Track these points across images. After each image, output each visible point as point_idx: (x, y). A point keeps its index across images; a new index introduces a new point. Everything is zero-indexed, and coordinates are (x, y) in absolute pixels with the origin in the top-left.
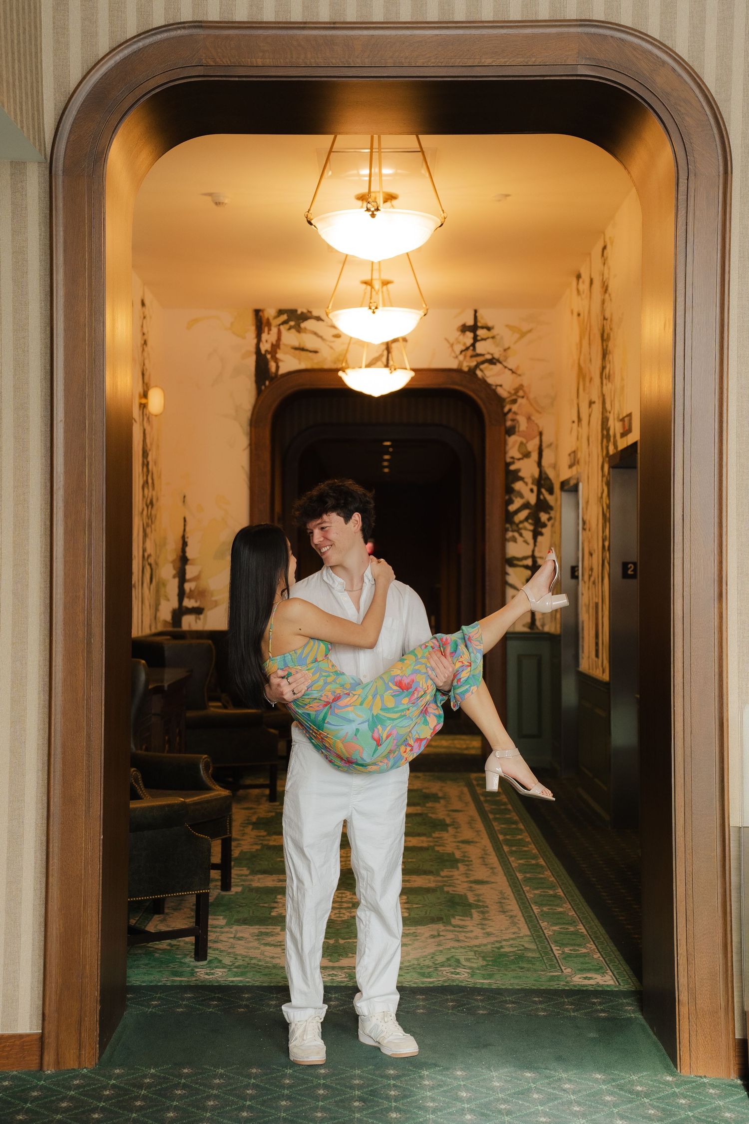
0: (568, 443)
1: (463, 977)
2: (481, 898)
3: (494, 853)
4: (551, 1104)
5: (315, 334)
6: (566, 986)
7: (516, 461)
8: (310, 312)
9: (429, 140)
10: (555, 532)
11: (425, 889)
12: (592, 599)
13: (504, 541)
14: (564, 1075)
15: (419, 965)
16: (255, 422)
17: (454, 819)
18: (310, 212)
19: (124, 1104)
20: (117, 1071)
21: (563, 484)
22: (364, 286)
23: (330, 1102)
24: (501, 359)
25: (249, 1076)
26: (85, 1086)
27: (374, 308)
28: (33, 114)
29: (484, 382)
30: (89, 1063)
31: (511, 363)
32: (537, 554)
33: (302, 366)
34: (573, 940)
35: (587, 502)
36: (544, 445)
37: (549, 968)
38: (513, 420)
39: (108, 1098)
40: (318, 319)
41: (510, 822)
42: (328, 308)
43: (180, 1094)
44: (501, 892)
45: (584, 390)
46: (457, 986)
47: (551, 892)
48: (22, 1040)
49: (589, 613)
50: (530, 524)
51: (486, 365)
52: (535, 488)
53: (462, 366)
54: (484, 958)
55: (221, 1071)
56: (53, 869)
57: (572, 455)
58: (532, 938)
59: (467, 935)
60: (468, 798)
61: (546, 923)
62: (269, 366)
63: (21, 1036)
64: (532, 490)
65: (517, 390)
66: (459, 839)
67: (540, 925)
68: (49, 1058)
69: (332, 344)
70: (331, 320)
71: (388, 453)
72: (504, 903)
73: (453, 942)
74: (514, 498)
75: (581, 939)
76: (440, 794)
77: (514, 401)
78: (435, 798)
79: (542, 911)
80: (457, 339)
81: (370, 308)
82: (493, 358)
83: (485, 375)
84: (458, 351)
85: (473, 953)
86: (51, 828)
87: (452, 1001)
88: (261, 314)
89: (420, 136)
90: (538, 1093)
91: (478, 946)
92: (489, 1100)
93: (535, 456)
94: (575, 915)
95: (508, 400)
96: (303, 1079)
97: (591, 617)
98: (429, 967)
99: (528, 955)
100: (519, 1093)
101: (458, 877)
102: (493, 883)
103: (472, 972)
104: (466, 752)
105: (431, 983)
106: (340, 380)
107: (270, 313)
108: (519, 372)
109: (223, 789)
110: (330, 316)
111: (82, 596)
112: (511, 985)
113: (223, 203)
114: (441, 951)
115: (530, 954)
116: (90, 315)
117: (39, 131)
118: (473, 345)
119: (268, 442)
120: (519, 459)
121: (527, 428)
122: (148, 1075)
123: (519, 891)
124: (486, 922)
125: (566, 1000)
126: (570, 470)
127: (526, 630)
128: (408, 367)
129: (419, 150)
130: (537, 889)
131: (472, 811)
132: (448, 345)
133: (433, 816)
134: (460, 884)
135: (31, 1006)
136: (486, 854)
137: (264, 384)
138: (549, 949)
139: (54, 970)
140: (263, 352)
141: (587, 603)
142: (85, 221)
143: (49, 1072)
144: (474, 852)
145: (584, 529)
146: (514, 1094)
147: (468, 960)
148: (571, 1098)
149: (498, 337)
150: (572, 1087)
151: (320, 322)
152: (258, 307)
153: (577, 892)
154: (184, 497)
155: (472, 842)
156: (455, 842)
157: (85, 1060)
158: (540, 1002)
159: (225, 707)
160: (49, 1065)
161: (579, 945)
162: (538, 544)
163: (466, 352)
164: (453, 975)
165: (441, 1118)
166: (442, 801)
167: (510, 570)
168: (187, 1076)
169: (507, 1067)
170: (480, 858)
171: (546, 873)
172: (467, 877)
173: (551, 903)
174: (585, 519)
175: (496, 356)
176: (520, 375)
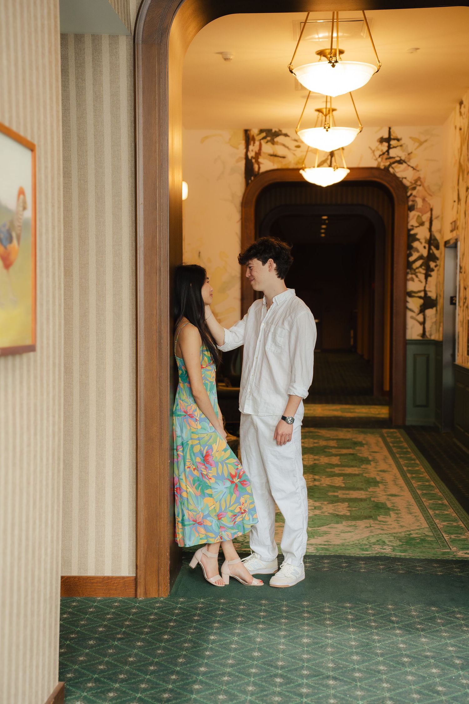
0: (450, 215)
1: (388, 551)
2: (395, 505)
3: (401, 478)
4: (449, 626)
5: (284, 145)
6: (454, 558)
7: (415, 228)
8: (280, 131)
9: (371, 14)
10: (440, 275)
11: (359, 499)
12: (466, 317)
13: (406, 281)
14: (456, 610)
15: (359, 543)
16: (244, 204)
17: (374, 457)
18: (292, 64)
19: (187, 618)
20: (181, 600)
21: (446, 243)
22: (317, 113)
23: (312, 621)
24: (406, 160)
25: (261, 605)
26: (163, 608)
27: (327, 128)
28: (124, 4)
29: (394, 176)
30: (164, 594)
31: (413, 163)
32: (427, 289)
33: (275, 167)
34: (456, 530)
35: (464, 254)
36: (434, 217)
37: (442, 547)
38: (413, 201)
39: (178, 615)
40: (286, 135)
41: (410, 459)
42: (297, 128)
43: (220, 614)
44: (408, 502)
45: (463, 180)
46: (384, 556)
47: (440, 502)
48: (124, 580)
49: (463, 327)
50: (423, 269)
51: (396, 164)
52: (427, 246)
53: (380, 165)
54: (400, 540)
55: (243, 601)
56: (140, 480)
57: (453, 224)
58: (429, 529)
59: (389, 526)
60: (382, 444)
61: (438, 521)
62: (254, 167)
63: (123, 578)
64: (425, 247)
65: (416, 181)
66: (379, 469)
67: (434, 522)
68: (141, 590)
69: (294, 152)
70: (299, 136)
71: (324, 224)
72: (410, 508)
73: (379, 531)
74: (413, 253)
75: (462, 530)
76: (364, 442)
77: (414, 188)
78: (361, 444)
79: (435, 513)
80: (377, 147)
81: (325, 128)
82: (401, 160)
83: (395, 171)
84: (377, 155)
85: (393, 538)
86: (139, 455)
87: (382, 565)
88: (249, 132)
89: (365, 11)
90: (440, 619)
91: (396, 533)
92: (410, 623)
93: (427, 224)
94: (457, 516)
95: (410, 188)
96: (294, 607)
97: (464, 330)
98: (366, 545)
99: (428, 539)
100: (430, 619)
101: (380, 492)
102: (402, 496)
103: (394, 548)
104: (378, 416)
105: (367, 554)
106: (301, 175)
107: (254, 131)
108: (418, 169)
109: (232, 436)
110: (298, 133)
111: (155, 313)
112: (419, 556)
113: (229, 59)
114: (373, 536)
115: (429, 539)
116: (159, 135)
117: (127, 15)
118: (388, 151)
119: (253, 217)
120: (417, 227)
121: (422, 206)
122: (200, 602)
123: (419, 501)
124: (400, 519)
125: (454, 566)
126: (452, 233)
127: (419, 338)
128: (345, 166)
129: (364, 19)
130: (431, 500)
131: (386, 452)
132: (371, 151)
133: (361, 455)
134: (381, 497)
135: (129, 560)
136: (396, 479)
137: (251, 179)
138: (441, 536)
139: (142, 540)
140: (250, 157)
141: (462, 320)
142: (156, 74)
143: (141, 599)
144: (388, 477)
145: (461, 272)
146: (426, 619)
147: (390, 541)
148: (461, 622)
149: (404, 146)
150: (462, 616)
151: (287, 138)
152: (247, 128)
153: (456, 502)
154: (200, 253)
155: (387, 471)
156: (376, 471)
157: (162, 593)
158: (438, 567)
159: (227, 386)
160: (140, 595)
161: (461, 534)
162: (428, 282)
163: (383, 156)
164: (382, 550)
165: (381, 632)
166: (365, 446)
167: (409, 299)
168: (223, 604)
169: (420, 604)
170: (393, 481)
171: (436, 490)
172: (385, 492)
173: (440, 508)
174: (461, 265)
175: (403, 158)
176: (418, 171)
